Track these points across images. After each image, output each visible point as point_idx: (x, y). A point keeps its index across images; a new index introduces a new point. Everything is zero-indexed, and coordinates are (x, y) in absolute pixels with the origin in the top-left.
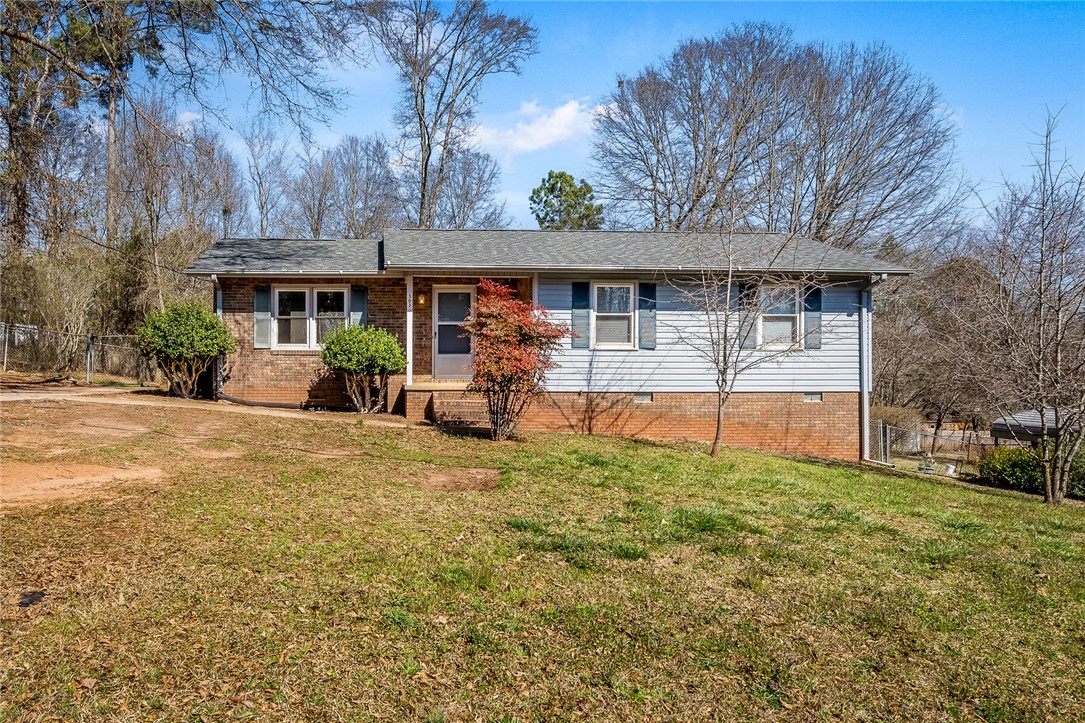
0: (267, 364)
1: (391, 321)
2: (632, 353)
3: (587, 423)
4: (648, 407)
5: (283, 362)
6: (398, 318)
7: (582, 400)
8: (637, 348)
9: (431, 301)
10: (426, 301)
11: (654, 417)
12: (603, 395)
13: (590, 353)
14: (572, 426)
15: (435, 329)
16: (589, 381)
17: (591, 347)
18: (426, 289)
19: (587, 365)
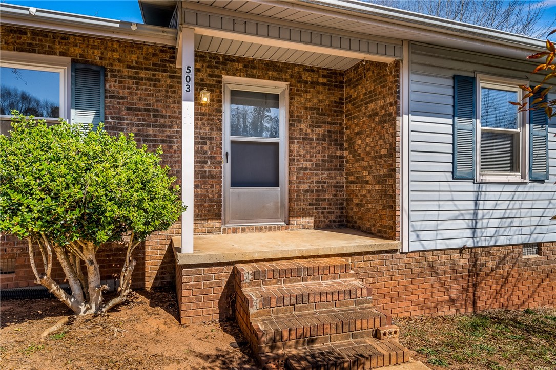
1: (151, 131)
2: (521, 188)
3: (471, 293)
4: (536, 264)
6: (164, 126)
7: (464, 261)
8: (527, 180)
9: (220, 101)
10: (212, 100)
11: (542, 276)
12: (488, 250)
13: (475, 187)
14: (452, 301)
15: (227, 147)
16: (474, 229)
17: (478, 178)
18: (212, 81)
19: (471, 205)
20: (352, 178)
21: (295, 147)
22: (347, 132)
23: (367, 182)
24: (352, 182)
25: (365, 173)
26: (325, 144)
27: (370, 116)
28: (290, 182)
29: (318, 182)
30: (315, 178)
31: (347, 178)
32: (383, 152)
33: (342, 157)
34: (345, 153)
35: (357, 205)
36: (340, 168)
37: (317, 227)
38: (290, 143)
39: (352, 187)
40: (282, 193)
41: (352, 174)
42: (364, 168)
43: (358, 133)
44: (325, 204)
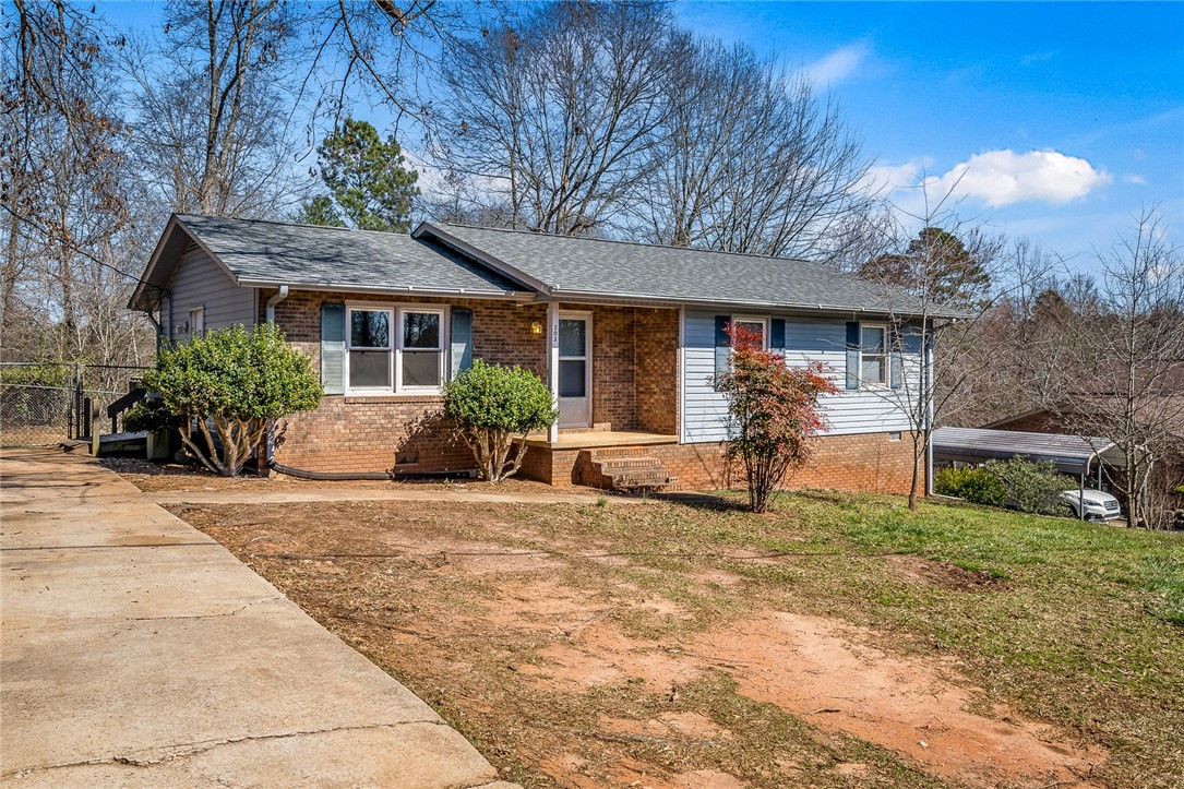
0: (338, 417)
1: (500, 356)
5: (362, 414)
6: (508, 352)
7: (722, 451)
10: (542, 330)
18: (539, 314)
20: (641, 389)
21: (598, 364)
22: (637, 350)
23: (655, 393)
24: (642, 392)
25: (653, 386)
26: (621, 361)
27: (657, 342)
28: (593, 393)
29: (615, 392)
30: (613, 389)
31: (637, 389)
32: (667, 371)
33: (633, 371)
34: (636, 368)
35: (646, 411)
36: (631, 380)
37: (613, 430)
38: (594, 361)
39: (642, 396)
40: (587, 401)
41: (642, 386)
42: (653, 382)
43: (647, 353)
44: (620, 411)
